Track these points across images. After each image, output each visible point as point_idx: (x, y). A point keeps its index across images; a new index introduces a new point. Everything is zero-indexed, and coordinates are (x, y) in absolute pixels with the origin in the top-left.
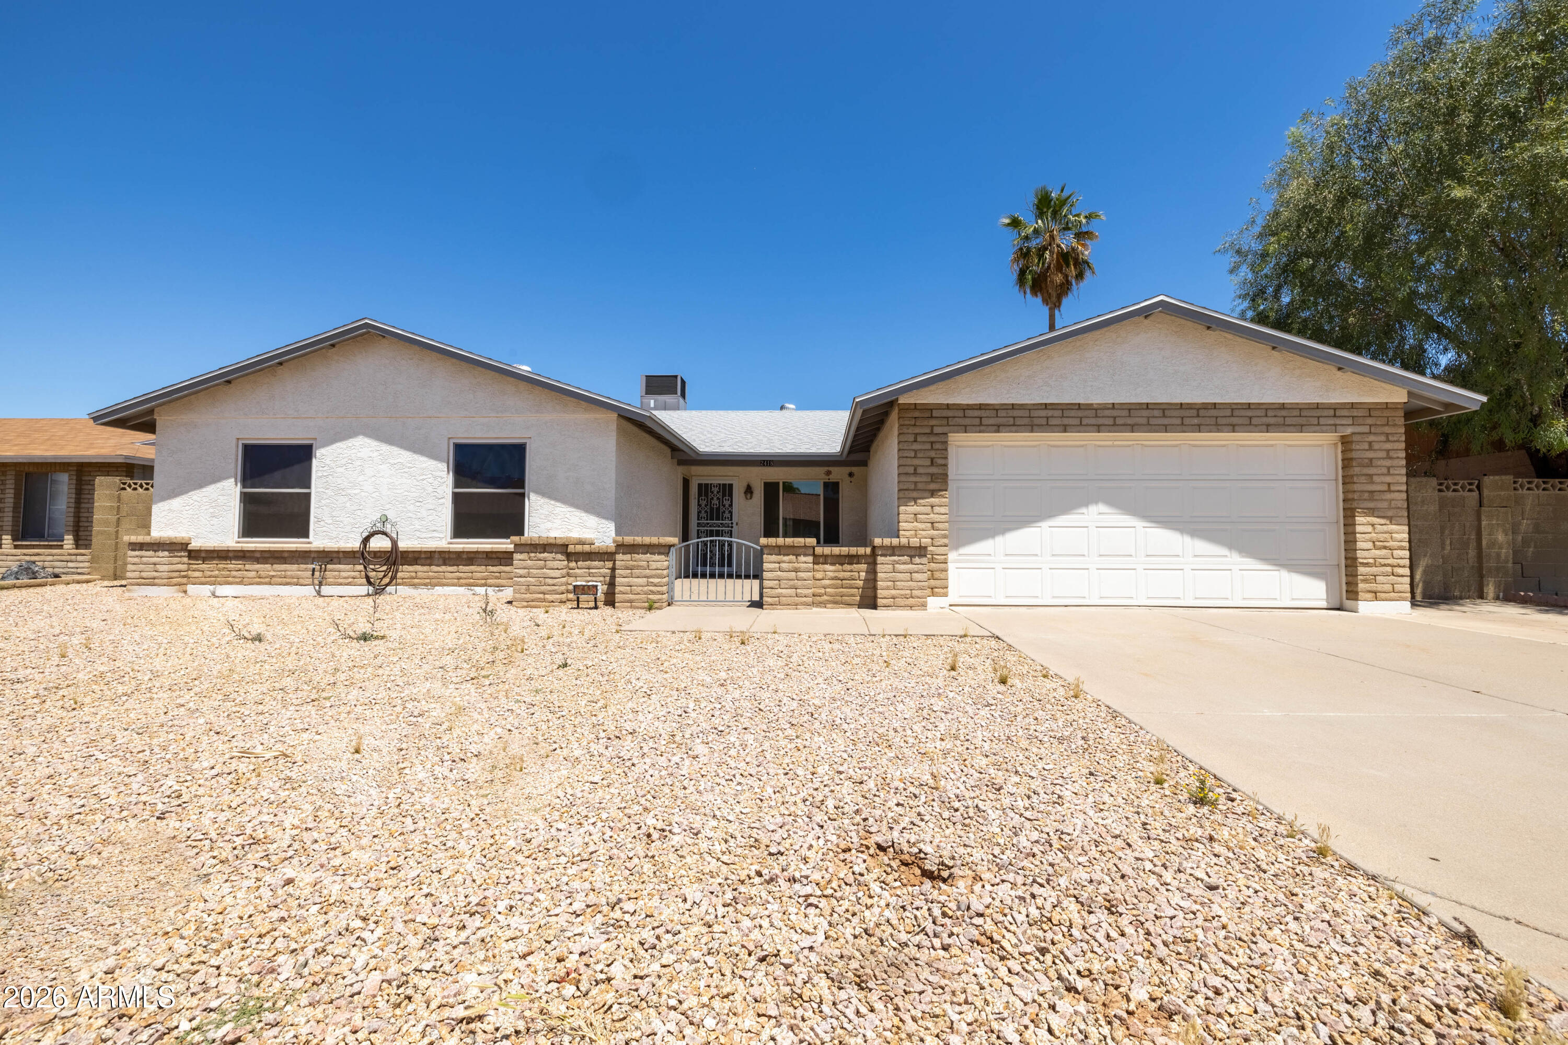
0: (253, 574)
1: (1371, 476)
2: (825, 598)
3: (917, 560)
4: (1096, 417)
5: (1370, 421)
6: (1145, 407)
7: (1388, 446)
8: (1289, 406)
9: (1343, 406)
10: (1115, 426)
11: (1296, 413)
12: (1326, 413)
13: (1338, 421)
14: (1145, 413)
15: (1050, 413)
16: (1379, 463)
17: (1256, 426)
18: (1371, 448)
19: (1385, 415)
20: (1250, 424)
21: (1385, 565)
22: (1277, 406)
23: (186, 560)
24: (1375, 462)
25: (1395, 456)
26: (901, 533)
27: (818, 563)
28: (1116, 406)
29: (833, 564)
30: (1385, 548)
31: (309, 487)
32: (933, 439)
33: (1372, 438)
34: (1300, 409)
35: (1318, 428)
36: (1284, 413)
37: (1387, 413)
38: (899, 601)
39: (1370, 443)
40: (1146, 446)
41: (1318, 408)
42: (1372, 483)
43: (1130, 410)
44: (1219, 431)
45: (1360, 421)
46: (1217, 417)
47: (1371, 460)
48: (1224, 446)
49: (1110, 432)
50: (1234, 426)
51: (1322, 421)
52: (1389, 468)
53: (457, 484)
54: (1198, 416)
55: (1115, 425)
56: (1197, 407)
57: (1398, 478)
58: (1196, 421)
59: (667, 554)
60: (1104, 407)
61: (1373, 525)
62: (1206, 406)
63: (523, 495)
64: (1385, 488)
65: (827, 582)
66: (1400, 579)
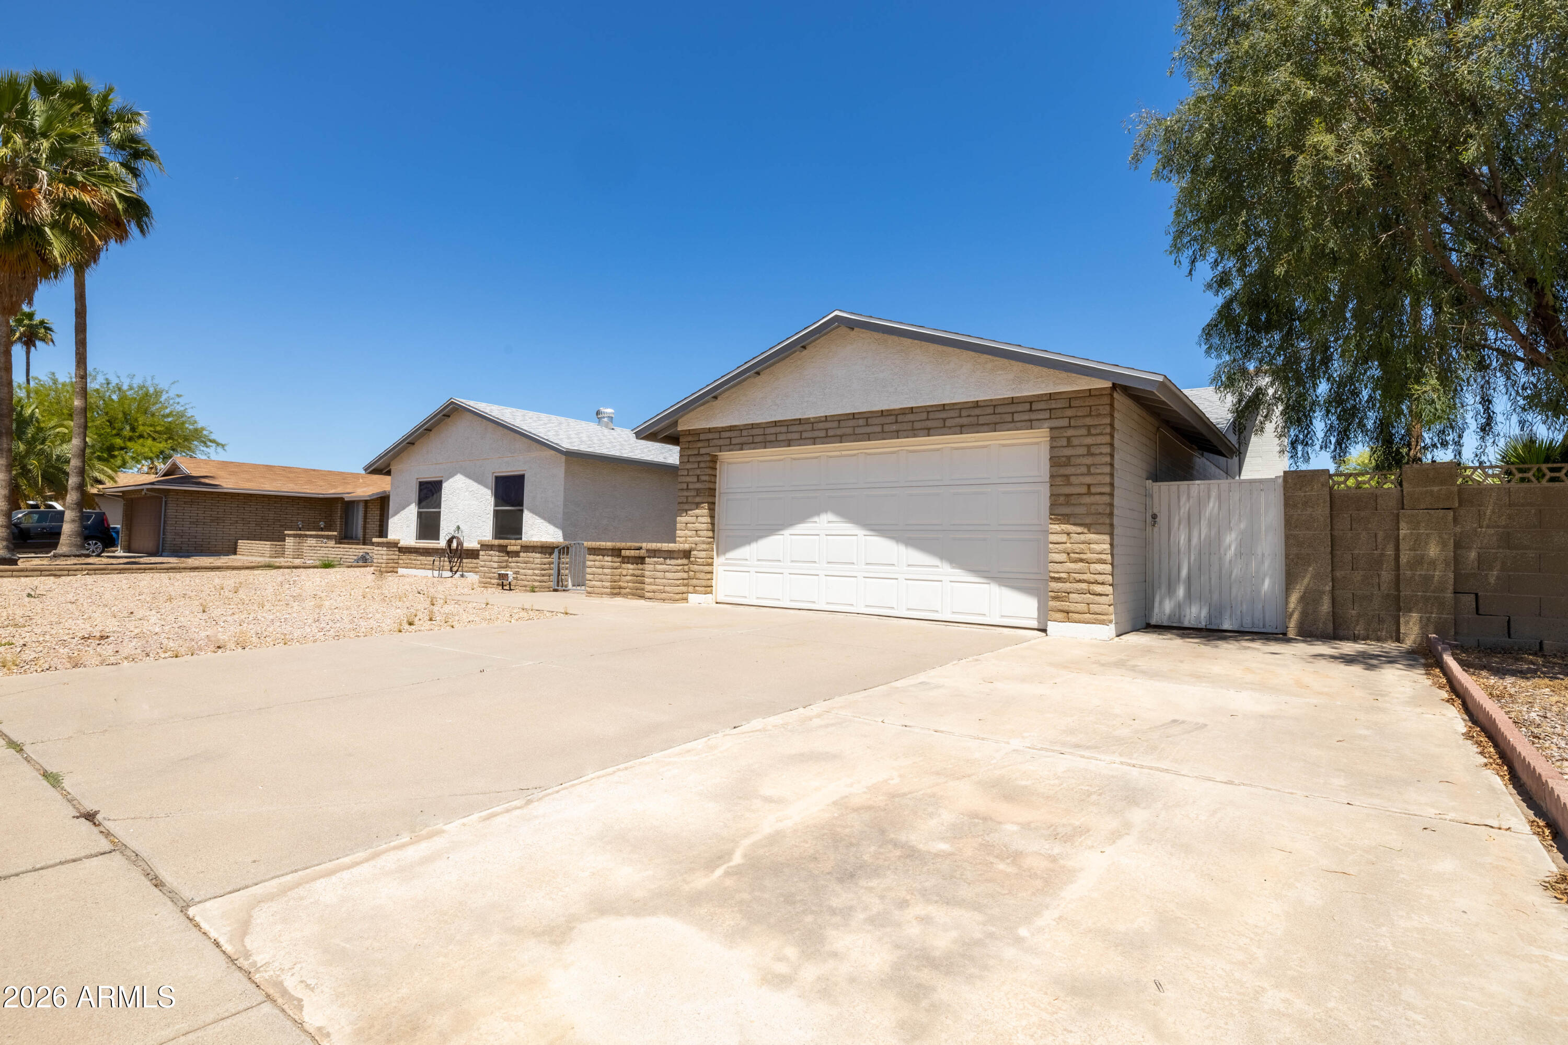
0: (419, 562)
1: (1067, 477)
2: (628, 590)
3: (668, 561)
4: (813, 430)
5: (1069, 413)
6: (851, 417)
7: (1089, 440)
8: (983, 404)
9: (1040, 398)
10: (827, 438)
11: (990, 410)
12: (1021, 408)
13: (1034, 416)
14: (852, 423)
15: (778, 429)
16: (1079, 461)
17: (950, 427)
18: (1069, 445)
19: (1087, 404)
20: (944, 427)
21: (1080, 581)
22: (970, 405)
23: (397, 553)
24: (1073, 461)
25: (1097, 451)
26: (678, 539)
27: (624, 563)
28: (829, 419)
29: (632, 564)
30: (1081, 560)
31: (440, 508)
32: (699, 459)
33: (1070, 432)
34: (995, 406)
35: (1012, 425)
36: (977, 411)
37: (1090, 402)
38: (658, 595)
39: (1069, 438)
40: (869, 454)
41: (1013, 403)
42: (1069, 484)
43: (839, 421)
44: (915, 436)
45: (1059, 413)
46: (913, 422)
47: (1069, 458)
48: (938, 450)
49: (823, 443)
50: (929, 429)
51: (1017, 417)
52: (1089, 467)
53: (496, 505)
54: (896, 422)
55: (827, 436)
56: (896, 413)
57: (1100, 478)
58: (894, 427)
59: (551, 554)
60: (819, 420)
61: (1068, 534)
62: (904, 411)
63: (522, 511)
64: (1084, 490)
65: (629, 578)
66: (1097, 598)
